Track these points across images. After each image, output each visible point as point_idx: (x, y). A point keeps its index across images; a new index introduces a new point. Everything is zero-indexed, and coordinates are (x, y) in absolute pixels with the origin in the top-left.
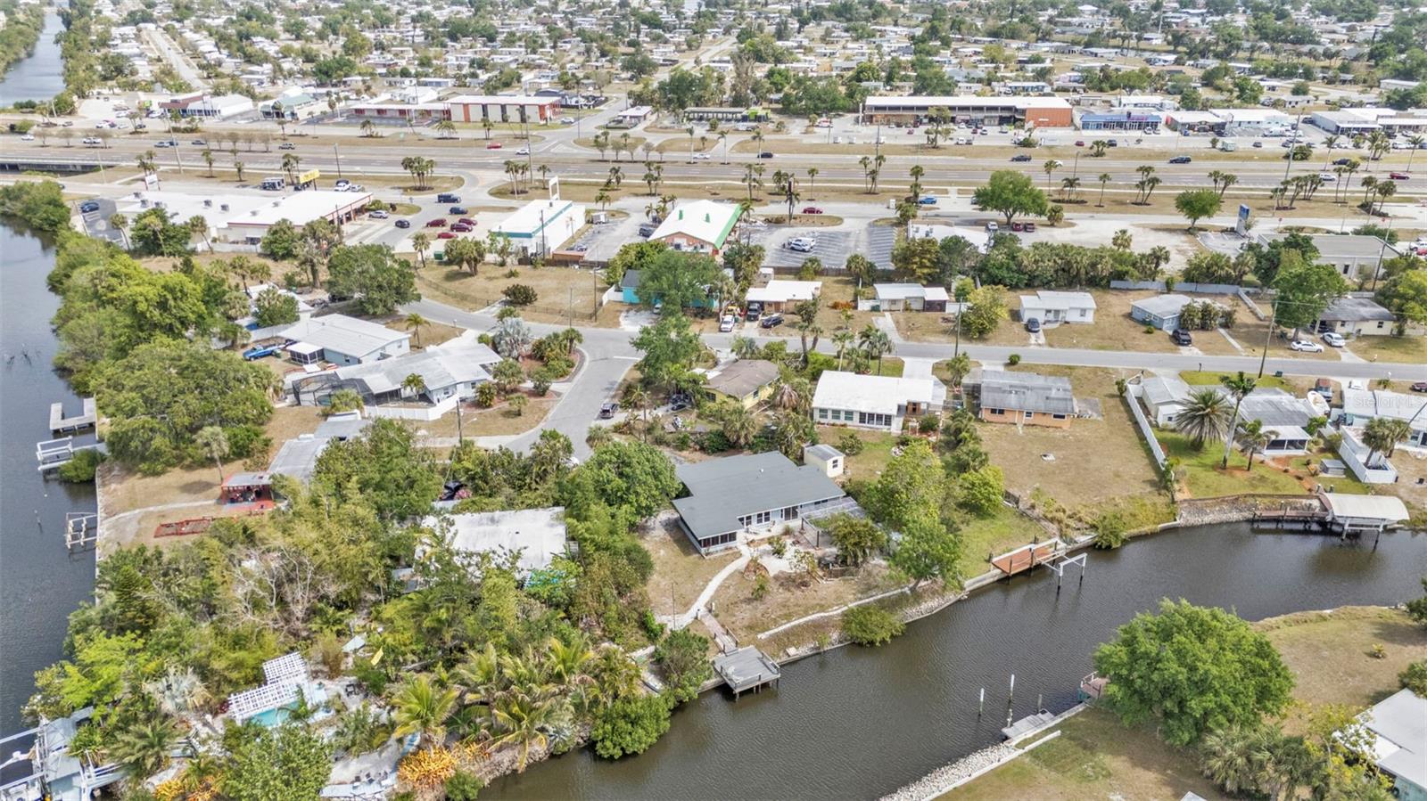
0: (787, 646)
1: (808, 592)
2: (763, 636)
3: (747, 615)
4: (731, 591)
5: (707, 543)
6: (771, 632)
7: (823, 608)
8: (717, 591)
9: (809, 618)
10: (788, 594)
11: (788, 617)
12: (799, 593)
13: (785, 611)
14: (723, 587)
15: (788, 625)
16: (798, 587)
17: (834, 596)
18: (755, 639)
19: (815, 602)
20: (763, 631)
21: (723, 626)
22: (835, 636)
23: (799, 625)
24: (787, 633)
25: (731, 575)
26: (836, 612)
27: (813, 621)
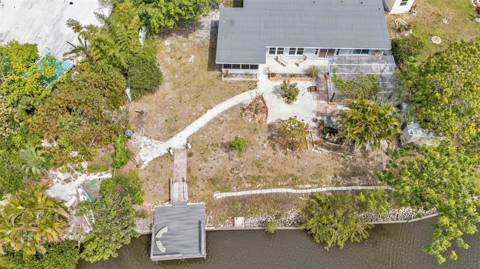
0: (237, 215)
1: (291, 157)
2: (219, 196)
3: (217, 165)
4: (221, 129)
5: (227, 66)
6: (229, 194)
7: (294, 182)
8: (209, 123)
9: (274, 191)
10: (269, 152)
11: (255, 180)
12: (281, 154)
13: (256, 173)
14: (217, 120)
15: (248, 193)
16: (284, 147)
17: (314, 171)
18: (211, 196)
19: (290, 171)
20: (223, 190)
21: (189, 170)
22: (292, 215)
23: (260, 195)
24: (244, 200)
25: (233, 108)
26: (306, 190)
27: (277, 194)
